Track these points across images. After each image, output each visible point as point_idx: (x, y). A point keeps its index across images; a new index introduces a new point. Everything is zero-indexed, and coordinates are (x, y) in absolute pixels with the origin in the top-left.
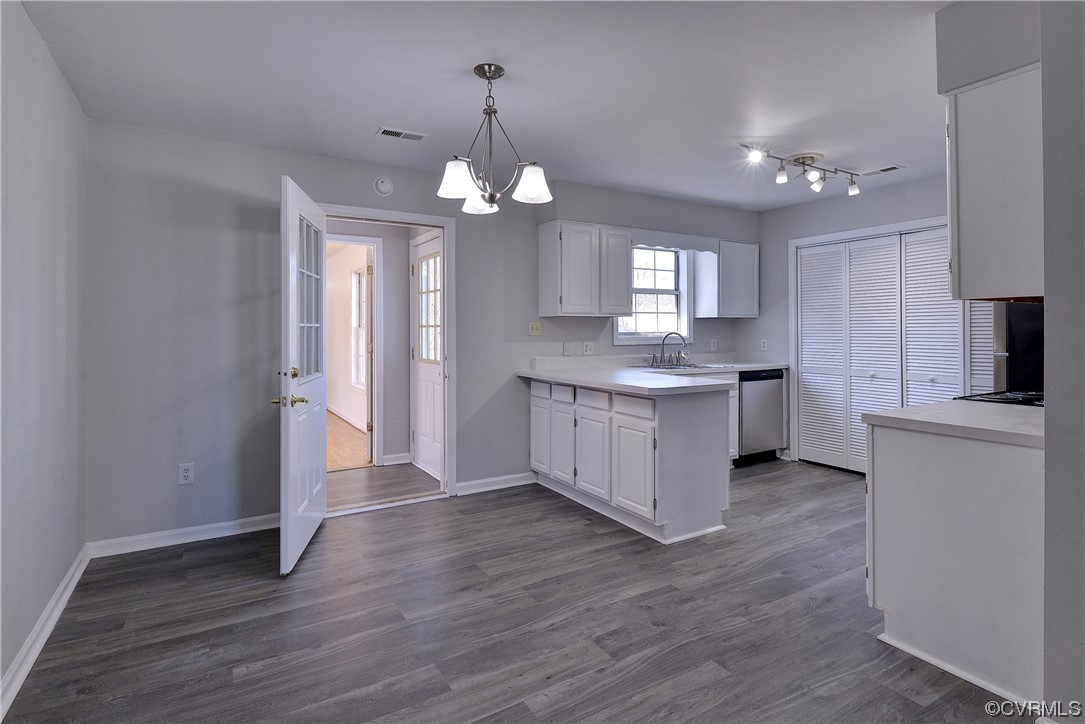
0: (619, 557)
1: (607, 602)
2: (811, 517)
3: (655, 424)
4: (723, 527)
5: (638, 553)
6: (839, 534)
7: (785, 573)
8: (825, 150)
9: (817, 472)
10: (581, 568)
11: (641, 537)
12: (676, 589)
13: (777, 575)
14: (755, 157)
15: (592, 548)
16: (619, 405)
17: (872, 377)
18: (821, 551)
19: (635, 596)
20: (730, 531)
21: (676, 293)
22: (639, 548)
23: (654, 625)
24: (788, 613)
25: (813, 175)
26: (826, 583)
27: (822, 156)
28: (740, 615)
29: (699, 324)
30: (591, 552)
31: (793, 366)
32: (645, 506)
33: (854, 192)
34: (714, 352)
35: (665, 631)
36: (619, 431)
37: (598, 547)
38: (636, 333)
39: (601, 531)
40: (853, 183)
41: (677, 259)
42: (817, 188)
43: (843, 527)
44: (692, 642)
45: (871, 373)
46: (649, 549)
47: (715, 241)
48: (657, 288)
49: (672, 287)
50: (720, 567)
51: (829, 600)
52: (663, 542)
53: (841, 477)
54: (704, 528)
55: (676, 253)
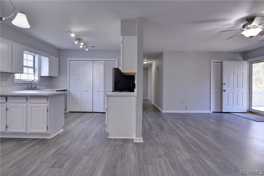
0: (39, 146)
1: (46, 158)
2: (81, 122)
3: (48, 104)
4: (63, 130)
5: (44, 143)
6: (88, 124)
7: (84, 134)
8: (84, 39)
9: (75, 114)
10: (27, 154)
11: (41, 139)
12: (63, 147)
13: (83, 135)
14: (73, 35)
15: (25, 148)
16: (30, 101)
17: (87, 91)
18: (88, 128)
19: (53, 153)
20: (65, 130)
21: (34, 68)
22: (43, 142)
23: (65, 156)
24: (91, 141)
25: (82, 44)
26: (93, 133)
27: (84, 40)
28: (82, 145)
29: (42, 78)
30: (27, 149)
31: (68, 89)
32: (43, 129)
33: (87, 50)
34: (45, 86)
35: (69, 156)
36: (31, 108)
37: (29, 146)
38: (20, 80)
39: (25, 142)
40: (87, 48)
41: (34, 58)
42: (81, 47)
43: (88, 122)
44: (77, 155)
45: (87, 90)
46: (47, 141)
47: (48, 55)
48: (28, 66)
49: (32, 66)
50: (69, 138)
51: (96, 136)
52: (50, 138)
53: (80, 114)
54: (59, 131)
55: (34, 56)
